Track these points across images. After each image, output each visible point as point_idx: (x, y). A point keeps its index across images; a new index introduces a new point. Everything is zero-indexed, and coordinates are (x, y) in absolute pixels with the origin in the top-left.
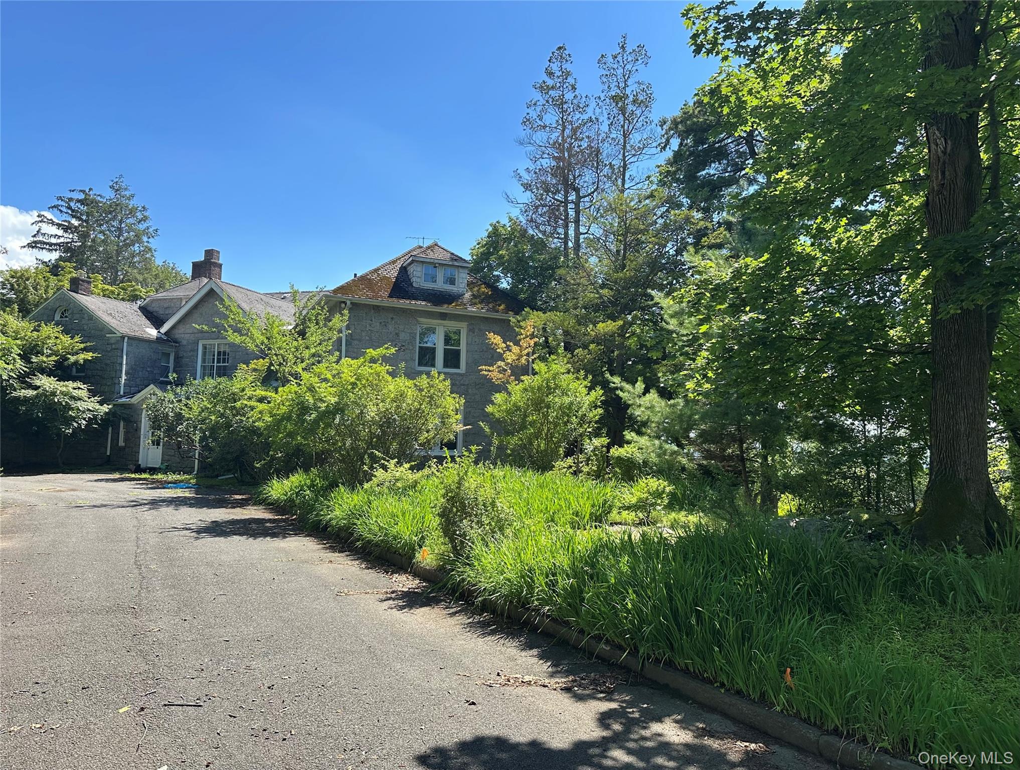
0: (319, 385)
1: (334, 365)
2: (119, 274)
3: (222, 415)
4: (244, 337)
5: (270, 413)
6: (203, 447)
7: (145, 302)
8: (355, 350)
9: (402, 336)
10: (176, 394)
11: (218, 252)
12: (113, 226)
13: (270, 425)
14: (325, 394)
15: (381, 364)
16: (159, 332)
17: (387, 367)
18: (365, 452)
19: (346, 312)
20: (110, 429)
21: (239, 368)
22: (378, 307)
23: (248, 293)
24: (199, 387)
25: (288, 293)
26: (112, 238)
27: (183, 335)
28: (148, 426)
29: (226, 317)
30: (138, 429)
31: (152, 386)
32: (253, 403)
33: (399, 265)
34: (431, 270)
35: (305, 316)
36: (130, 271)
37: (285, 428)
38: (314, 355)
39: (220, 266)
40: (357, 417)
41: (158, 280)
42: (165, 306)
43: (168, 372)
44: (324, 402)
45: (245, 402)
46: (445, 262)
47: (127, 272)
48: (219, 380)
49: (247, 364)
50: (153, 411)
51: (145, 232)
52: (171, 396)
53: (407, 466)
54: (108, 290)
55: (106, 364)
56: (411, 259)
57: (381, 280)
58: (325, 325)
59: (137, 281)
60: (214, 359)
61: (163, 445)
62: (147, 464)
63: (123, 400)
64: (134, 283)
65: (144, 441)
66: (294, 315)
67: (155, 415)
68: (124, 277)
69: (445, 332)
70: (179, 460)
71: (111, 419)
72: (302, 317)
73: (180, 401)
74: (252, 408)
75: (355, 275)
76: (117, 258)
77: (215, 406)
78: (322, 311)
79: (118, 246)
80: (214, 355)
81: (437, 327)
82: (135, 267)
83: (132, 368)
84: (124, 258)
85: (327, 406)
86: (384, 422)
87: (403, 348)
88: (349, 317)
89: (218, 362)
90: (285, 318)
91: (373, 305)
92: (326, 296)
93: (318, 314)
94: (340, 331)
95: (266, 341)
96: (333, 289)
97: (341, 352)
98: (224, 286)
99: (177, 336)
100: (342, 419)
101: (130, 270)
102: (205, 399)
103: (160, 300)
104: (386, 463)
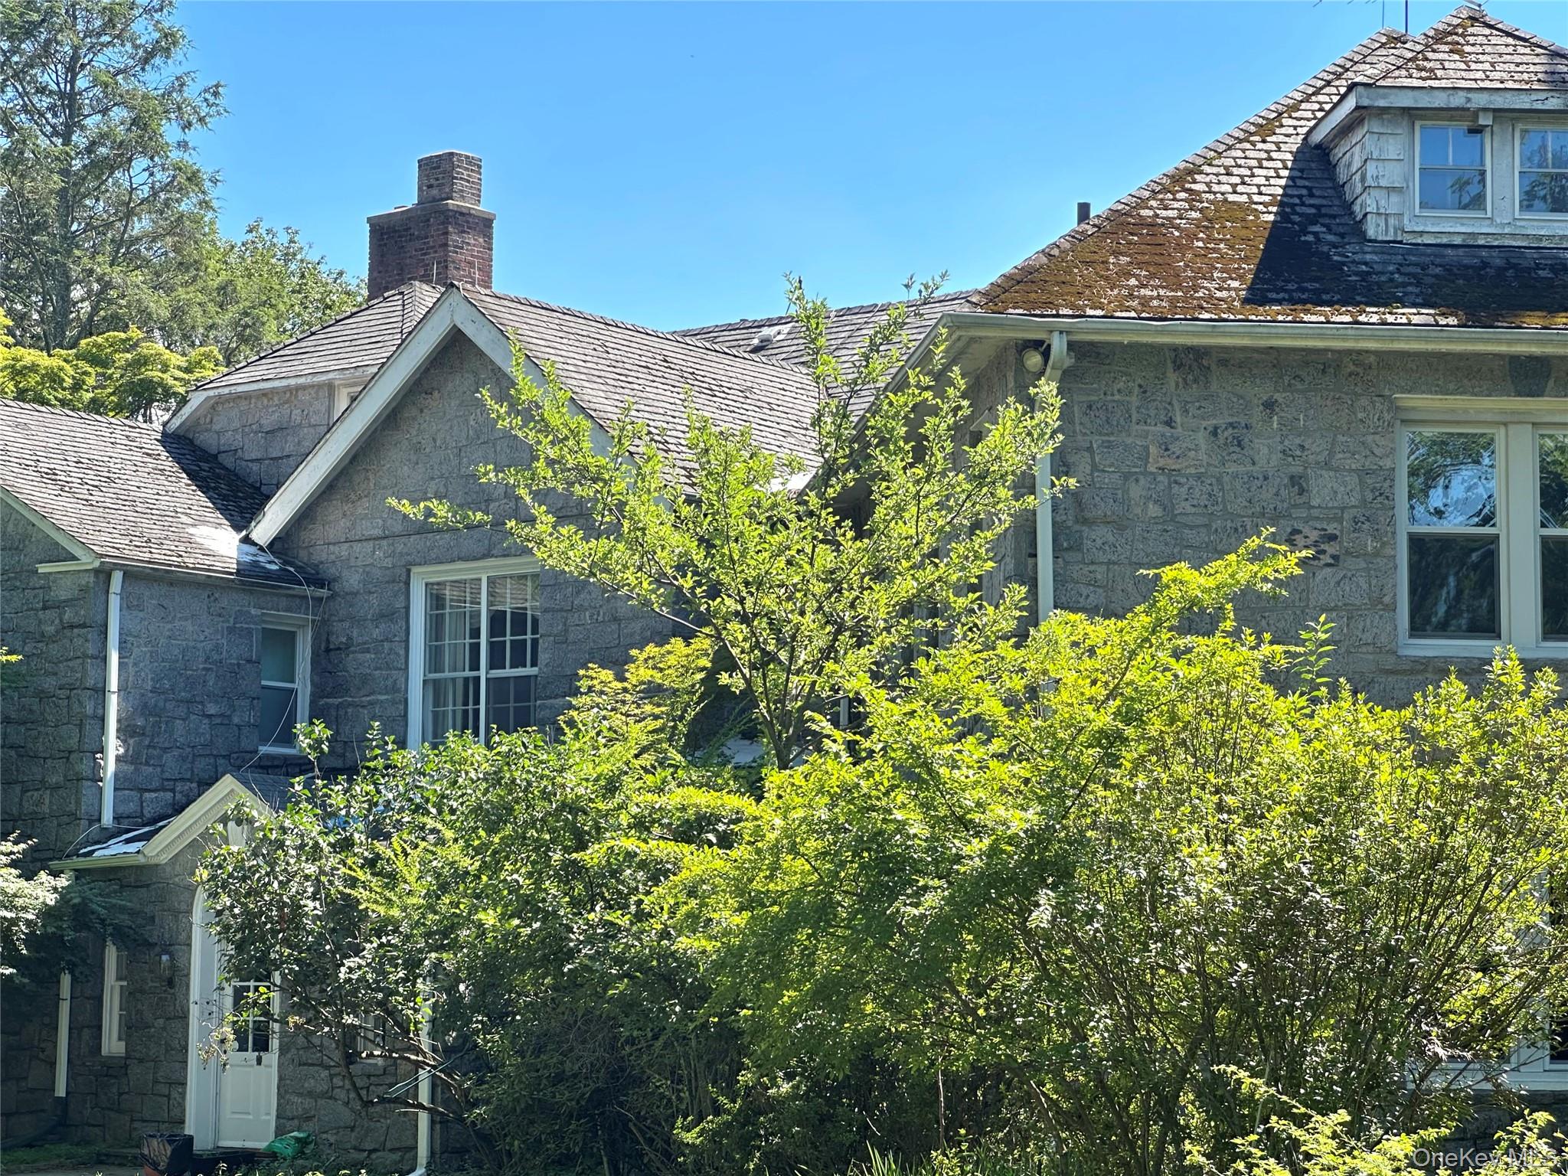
0: (948, 749)
1: (1004, 648)
2: (77, 293)
3: (527, 906)
4: (604, 545)
5: (740, 891)
6: (448, 1051)
7: (187, 411)
8: (1100, 572)
9: (1324, 490)
10: (327, 814)
11: (475, 164)
12: (42, 90)
13: (742, 948)
14: (980, 794)
15: (1236, 634)
16: (247, 540)
17: (1266, 650)
18: (1181, 1075)
19: (1047, 389)
20: (66, 980)
21: (584, 684)
22: (1198, 353)
23: (607, 335)
24: (423, 782)
25: (780, 321)
26: (43, 142)
27: (344, 550)
28: (217, 962)
29: (523, 456)
30: (175, 980)
31: (228, 783)
32: (662, 849)
33: (1289, 141)
34: (1454, 150)
35: (862, 425)
36: (118, 280)
37: (809, 958)
38: (907, 609)
39: (484, 225)
40: (1135, 899)
41: (232, 312)
42: (269, 421)
43: (291, 722)
44: (979, 831)
45: (630, 844)
46: (1523, 102)
47: (107, 286)
48: (506, 742)
49: (618, 664)
50: (235, 895)
51: (171, 102)
52: (307, 823)
53: (1401, 1145)
54: (33, 368)
55: (42, 695)
56: (1350, 103)
57: (1208, 222)
58: (957, 461)
59: (145, 319)
60: (475, 649)
61: (283, 1050)
62: (217, 1132)
63: (115, 850)
64: (134, 333)
65: (205, 1033)
66: (817, 422)
67: (246, 912)
68: (95, 309)
69: (1544, 454)
70: (347, 1116)
71: (69, 936)
72: (847, 433)
73: (345, 845)
74: (657, 872)
75: (1084, 210)
76: (65, 225)
77: (493, 867)
78: (940, 394)
79: (65, 173)
80: (475, 633)
81: (1500, 435)
82: (136, 261)
83: (144, 709)
84: (89, 227)
85: (994, 851)
86: (1264, 923)
87: (1331, 549)
88: (1065, 414)
89: (496, 662)
90: (772, 443)
91: (1175, 349)
92: (956, 323)
93: (921, 410)
94: (1025, 485)
95: (698, 556)
96: (983, 285)
97: (1033, 585)
98: (506, 316)
99: (321, 554)
100: (1064, 910)
101: (116, 276)
102: (449, 834)
103: (246, 396)
104: (1296, 1132)
